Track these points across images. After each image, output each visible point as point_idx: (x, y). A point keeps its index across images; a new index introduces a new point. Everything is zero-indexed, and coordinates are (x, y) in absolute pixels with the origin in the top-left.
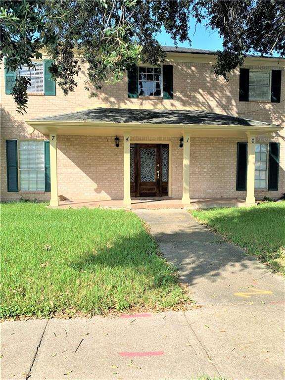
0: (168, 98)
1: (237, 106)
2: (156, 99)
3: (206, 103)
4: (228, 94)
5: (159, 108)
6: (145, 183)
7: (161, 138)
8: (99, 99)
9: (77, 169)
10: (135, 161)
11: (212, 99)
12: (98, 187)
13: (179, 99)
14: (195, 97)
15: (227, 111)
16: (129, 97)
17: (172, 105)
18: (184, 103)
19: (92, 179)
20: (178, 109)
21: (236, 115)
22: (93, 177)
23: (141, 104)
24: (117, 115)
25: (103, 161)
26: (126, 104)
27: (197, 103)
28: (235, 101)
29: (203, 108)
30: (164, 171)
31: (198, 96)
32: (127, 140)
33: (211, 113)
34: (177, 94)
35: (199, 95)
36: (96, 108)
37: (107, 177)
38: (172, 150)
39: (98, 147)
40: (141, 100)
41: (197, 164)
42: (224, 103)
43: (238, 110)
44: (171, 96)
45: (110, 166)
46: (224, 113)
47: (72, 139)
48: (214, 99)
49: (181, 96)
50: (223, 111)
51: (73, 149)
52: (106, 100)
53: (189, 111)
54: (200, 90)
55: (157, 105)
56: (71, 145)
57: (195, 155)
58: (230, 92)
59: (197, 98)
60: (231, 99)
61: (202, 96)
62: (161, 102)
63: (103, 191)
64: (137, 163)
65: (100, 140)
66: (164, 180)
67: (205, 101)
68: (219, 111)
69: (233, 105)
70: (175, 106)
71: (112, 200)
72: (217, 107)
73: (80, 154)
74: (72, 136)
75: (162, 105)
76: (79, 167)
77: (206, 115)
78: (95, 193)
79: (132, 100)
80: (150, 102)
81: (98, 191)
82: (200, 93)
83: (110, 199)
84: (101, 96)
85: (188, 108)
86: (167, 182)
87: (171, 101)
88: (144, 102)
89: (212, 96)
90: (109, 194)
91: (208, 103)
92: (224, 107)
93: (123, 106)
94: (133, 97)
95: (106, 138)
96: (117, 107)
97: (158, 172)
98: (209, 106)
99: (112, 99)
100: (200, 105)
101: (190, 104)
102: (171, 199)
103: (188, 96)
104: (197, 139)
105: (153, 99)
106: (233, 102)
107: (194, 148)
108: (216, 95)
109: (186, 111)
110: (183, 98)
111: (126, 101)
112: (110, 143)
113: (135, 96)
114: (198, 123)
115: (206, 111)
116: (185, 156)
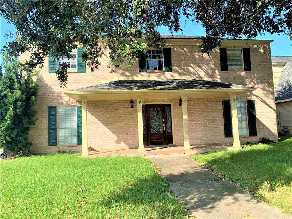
0: (168, 71)
1: (220, 75)
2: (159, 72)
3: (197, 74)
4: (213, 66)
5: (162, 79)
6: (155, 134)
7: (165, 99)
8: (117, 74)
9: (102, 126)
10: (146, 118)
11: (200, 70)
12: (118, 139)
13: (176, 71)
14: (188, 69)
15: (212, 78)
16: (140, 71)
17: (172, 76)
18: (180, 74)
19: (114, 133)
20: (176, 79)
21: (219, 81)
22: (115, 131)
23: (149, 76)
25: (122, 119)
26: (137, 76)
27: (190, 74)
28: (218, 71)
29: (195, 77)
30: (169, 124)
31: (190, 69)
32: (140, 102)
33: (201, 81)
34: (174, 68)
35: (191, 68)
36: (115, 80)
37: (125, 131)
38: (173, 108)
39: (117, 109)
40: (149, 74)
41: (194, 118)
42: (210, 73)
43: (221, 77)
44: (171, 70)
45: (127, 122)
46: (211, 80)
47: (98, 104)
48: (202, 70)
49: (177, 69)
50: (210, 78)
51: (99, 111)
52: (123, 74)
53: (184, 80)
54: (192, 65)
55: (160, 76)
56: (97, 108)
57: (191, 111)
58: (214, 65)
59: (189, 70)
60: (215, 70)
61: (193, 68)
62: (163, 74)
63: (122, 142)
64: (148, 119)
65: (119, 103)
66: (169, 131)
67: (195, 72)
68: (206, 79)
69: (216, 74)
70: (174, 77)
71: (129, 148)
72: (205, 75)
73: (105, 114)
74: (98, 101)
75: (164, 76)
76: (104, 124)
77: (198, 82)
78: (116, 144)
79: (142, 73)
80: (156, 74)
81: (118, 142)
82: (191, 66)
83: (128, 148)
84: (119, 72)
85: (183, 78)
86: (171, 133)
87: (171, 73)
88: (151, 74)
89: (201, 68)
90: (126, 144)
91: (198, 73)
92: (210, 76)
93: (136, 78)
94: (143, 72)
95: (124, 101)
96: (131, 79)
97: (164, 125)
98: (199, 76)
99: (127, 74)
100: (192, 75)
101: (184, 75)
102: (175, 146)
103: (183, 69)
104: (192, 100)
105: (158, 72)
106: (217, 72)
107: (190, 106)
108: (203, 67)
109: (182, 80)
110: (179, 71)
111: (137, 74)
112: (127, 105)
113: (144, 70)
114: (192, 88)
115: (197, 79)
116: (183, 112)
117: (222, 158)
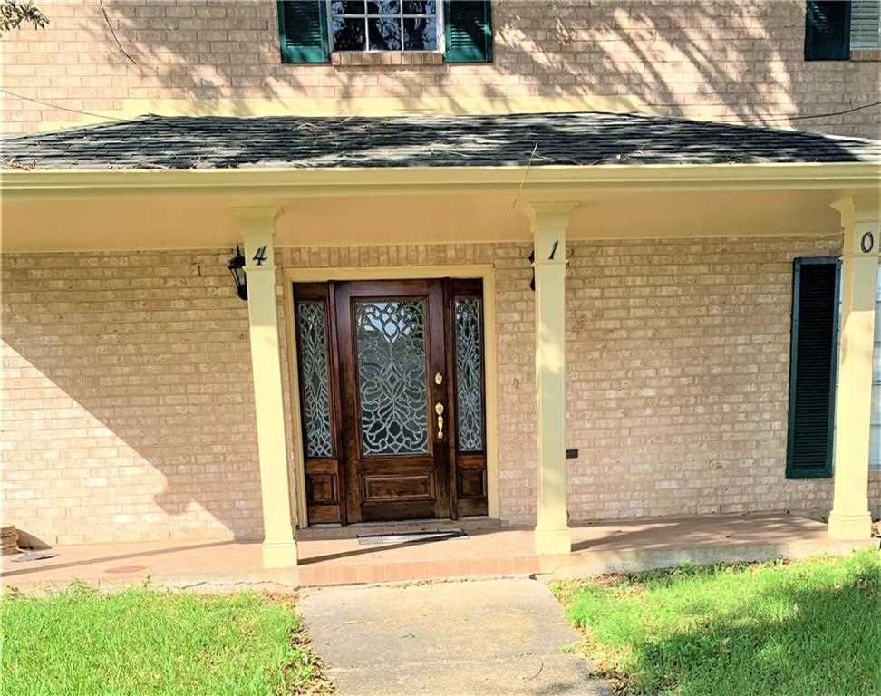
0: (471, 61)
1: (795, 91)
2: (412, 67)
3: (649, 78)
4: (755, 28)
5: (432, 108)
6: (382, 464)
7: (443, 248)
8: (143, 76)
9: (70, 408)
10: (331, 362)
11: (674, 54)
12: (170, 483)
13: (521, 62)
14: (595, 50)
15: (746, 110)
16: (286, 59)
17: (490, 92)
18: (546, 81)
19: (144, 451)
20: (516, 111)
21: (787, 127)
22: (146, 442)
23: (347, 94)
24: (209, 140)
25: (187, 369)
26: (269, 93)
27: (608, 77)
28: (786, 61)
29: (635, 100)
30: (468, 402)
31: (610, 42)
32: (260, 258)
33: (670, 122)
34: (509, 36)
35: (613, 35)
36: (132, 119)
37: (210, 439)
38: (498, 303)
39: (155, 305)
40: (343, 75)
41: (612, 364)
42: (734, 75)
43: (799, 104)
44: (484, 50)
45: (217, 388)
46: (734, 120)
47: (35, 274)
48: (687, 53)
49: (528, 46)
50: (729, 112)
51: (44, 319)
52: (176, 80)
53: (569, 116)
54: (621, 16)
55: (418, 96)
56: (35, 300)
57: (602, 324)
58: (762, 16)
59: (602, 53)
60: (766, 54)
61: (629, 41)
62: (439, 80)
63: (195, 506)
64: (342, 370)
65: (165, 272)
66: (469, 444)
67: (640, 67)
68: (708, 112)
69: (774, 82)
70: (504, 99)
71: (238, 540)
72: (702, 93)
73: (80, 340)
74: (37, 258)
75: (443, 93)
76: (81, 399)
77: (646, 129)
78: (159, 516)
79: (301, 73)
80: (389, 82)
81: (170, 503)
82: (617, 28)
83: (230, 535)
84: (154, 61)
85: (562, 105)
86: (483, 454)
87: (486, 71)
88: (359, 82)
89: (678, 39)
90: (221, 515)
91: (656, 75)
92: (730, 94)
94: (304, 61)
95: (193, 259)
96: (225, 109)
97: (439, 408)
98: (666, 94)
99: (208, 74)
100: (622, 89)
101: (570, 86)
102: (499, 526)
103: (564, 48)
104: (611, 250)
105: (402, 67)
106: (778, 69)
107: (596, 293)
108: (693, 34)
109: (554, 116)
110: (541, 58)
111: (271, 80)
112: (212, 281)
113: (312, 54)
114: (598, 159)
115: (647, 112)
116: (541, 328)
117: (745, 621)
